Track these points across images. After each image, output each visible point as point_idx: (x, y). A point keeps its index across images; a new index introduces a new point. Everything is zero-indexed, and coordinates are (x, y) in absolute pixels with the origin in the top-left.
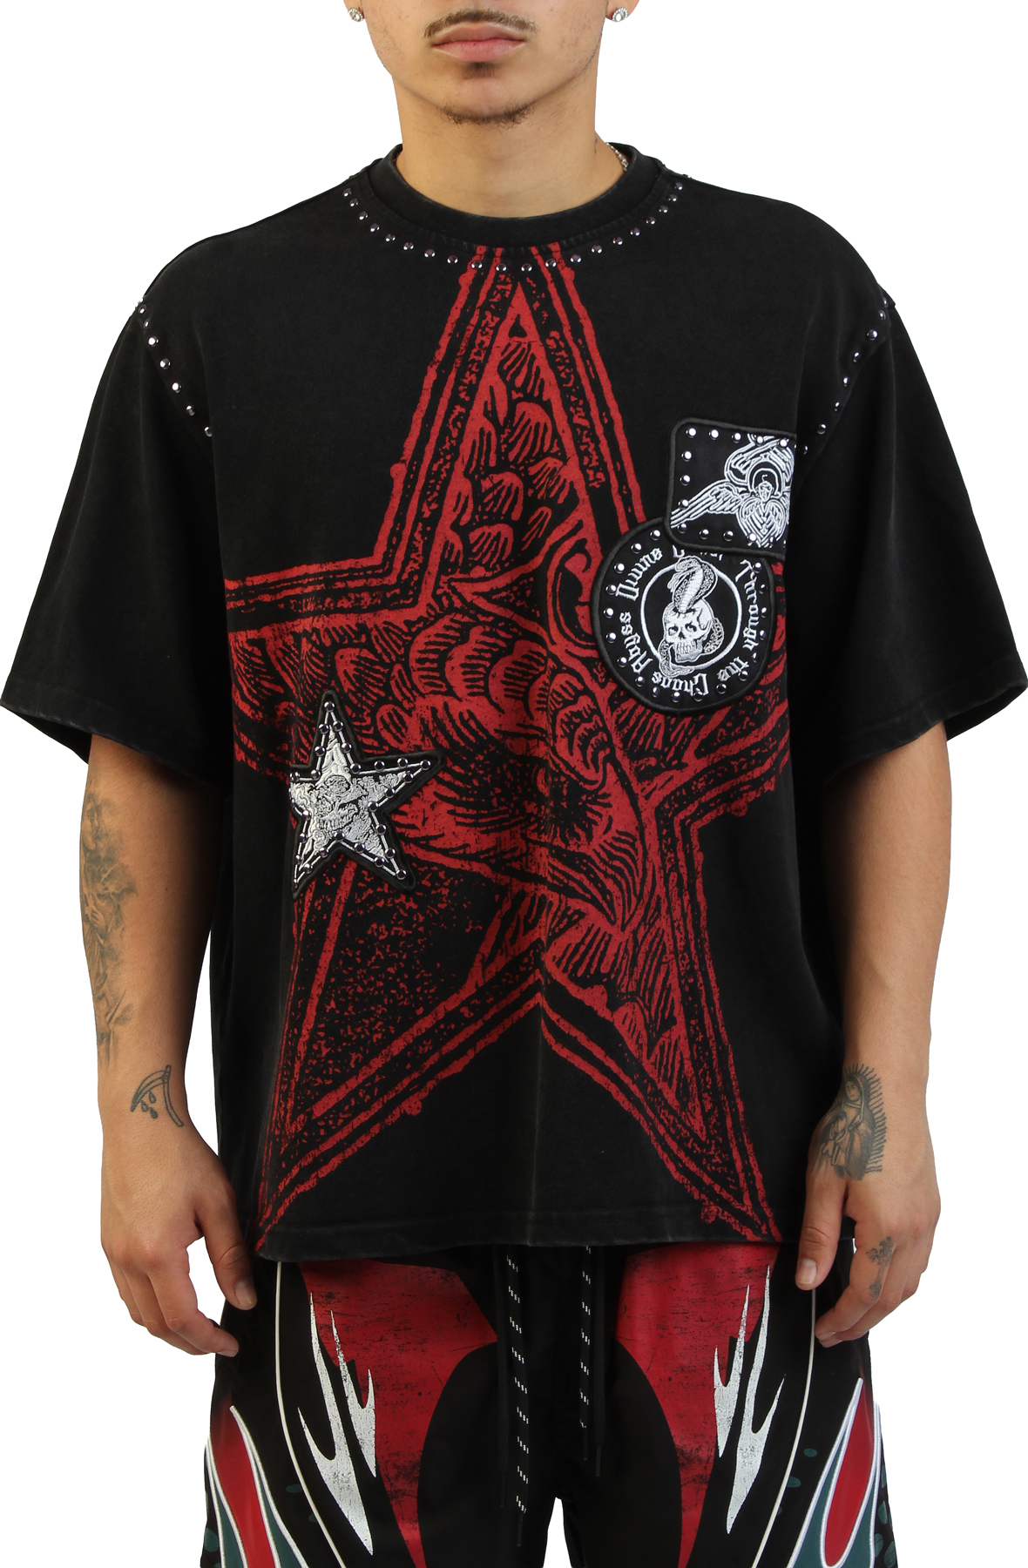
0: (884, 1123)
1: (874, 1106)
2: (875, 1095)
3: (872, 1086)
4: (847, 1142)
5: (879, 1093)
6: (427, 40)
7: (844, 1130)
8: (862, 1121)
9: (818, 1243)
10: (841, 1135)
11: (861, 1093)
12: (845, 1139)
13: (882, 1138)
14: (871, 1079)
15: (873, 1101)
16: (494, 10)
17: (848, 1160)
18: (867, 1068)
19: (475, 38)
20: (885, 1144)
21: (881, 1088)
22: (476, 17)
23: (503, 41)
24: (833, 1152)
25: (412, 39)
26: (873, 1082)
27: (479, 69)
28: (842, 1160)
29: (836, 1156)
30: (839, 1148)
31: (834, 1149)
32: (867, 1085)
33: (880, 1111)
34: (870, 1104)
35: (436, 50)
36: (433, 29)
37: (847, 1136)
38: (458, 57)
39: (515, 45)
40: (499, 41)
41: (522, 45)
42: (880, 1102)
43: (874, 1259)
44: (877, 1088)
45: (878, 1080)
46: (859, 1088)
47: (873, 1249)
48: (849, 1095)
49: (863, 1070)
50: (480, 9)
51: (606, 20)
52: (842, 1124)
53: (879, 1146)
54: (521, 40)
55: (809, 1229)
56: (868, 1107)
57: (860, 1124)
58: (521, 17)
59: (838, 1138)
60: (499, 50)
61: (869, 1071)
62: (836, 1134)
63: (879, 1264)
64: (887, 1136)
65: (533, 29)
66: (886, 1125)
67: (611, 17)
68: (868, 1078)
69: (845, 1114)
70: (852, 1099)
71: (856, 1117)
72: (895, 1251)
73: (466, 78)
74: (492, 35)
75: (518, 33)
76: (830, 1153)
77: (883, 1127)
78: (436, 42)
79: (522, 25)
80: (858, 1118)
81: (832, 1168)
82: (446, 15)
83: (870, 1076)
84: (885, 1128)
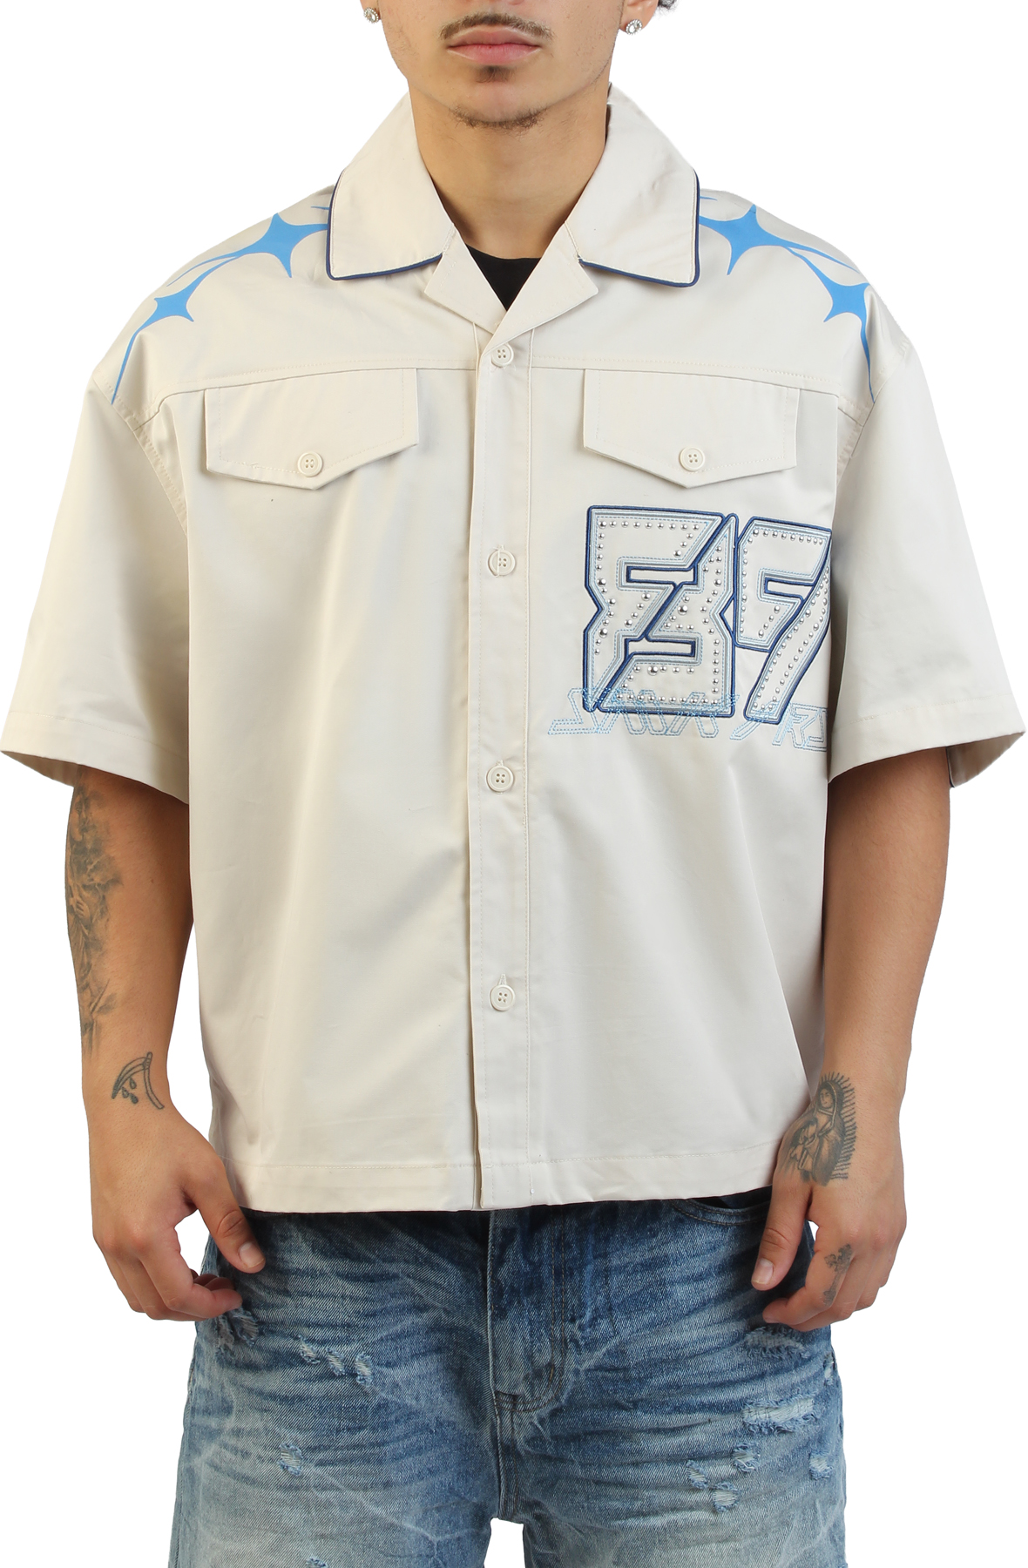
0: (854, 1132)
1: (846, 1114)
2: (848, 1104)
3: (846, 1095)
4: (815, 1147)
5: (852, 1102)
6: (443, 41)
7: (813, 1136)
8: (833, 1128)
9: (778, 1245)
10: (810, 1140)
11: (834, 1100)
12: (814, 1144)
13: (851, 1146)
14: (845, 1088)
15: (846, 1110)
16: (511, 15)
17: (814, 1165)
18: (843, 1077)
19: (491, 41)
20: (853, 1153)
21: (854, 1097)
22: (494, 20)
23: (518, 46)
24: (802, 1156)
25: (427, 41)
26: (847, 1092)
27: (492, 74)
28: (809, 1165)
29: (804, 1160)
30: (808, 1153)
31: (803, 1152)
32: (841, 1094)
33: (851, 1120)
34: (843, 1112)
35: (451, 52)
36: (449, 31)
37: (817, 1141)
38: (473, 59)
39: (530, 50)
40: (514, 46)
41: (537, 51)
42: (852, 1111)
43: (831, 1265)
44: (851, 1098)
45: (852, 1090)
46: (833, 1096)
47: (832, 1255)
48: (822, 1102)
49: (839, 1078)
50: (497, 13)
51: (620, 32)
52: (812, 1129)
53: (848, 1154)
54: (536, 46)
55: (770, 1231)
56: (840, 1115)
57: (830, 1130)
58: (538, 23)
59: (807, 1143)
60: (513, 56)
61: (844, 1079)
62: (806, 1139)
63: (836, 1270)
64: (857, 1144)
65: (549, 36)
66: (856, 1134)
67: (624, 29)
68: (842, 1087)
69: (816, 1120)
70: (825, 1106)
71: (826, 1124)
72: (854, 1260)
73: (480, 82)
74: (508, 41)
75: (534, 40)
76: (798, 1157)
77: (852, 1136)
78: (452, 44)
79: (538, 31)
80: (828, 1125)
81: (798, 1172)
82: (462, 18)
83: (845, 1085)
84: (855, 1137)
